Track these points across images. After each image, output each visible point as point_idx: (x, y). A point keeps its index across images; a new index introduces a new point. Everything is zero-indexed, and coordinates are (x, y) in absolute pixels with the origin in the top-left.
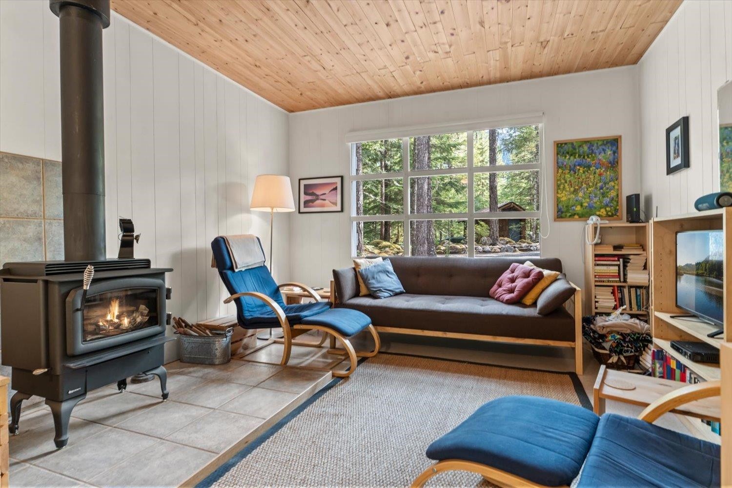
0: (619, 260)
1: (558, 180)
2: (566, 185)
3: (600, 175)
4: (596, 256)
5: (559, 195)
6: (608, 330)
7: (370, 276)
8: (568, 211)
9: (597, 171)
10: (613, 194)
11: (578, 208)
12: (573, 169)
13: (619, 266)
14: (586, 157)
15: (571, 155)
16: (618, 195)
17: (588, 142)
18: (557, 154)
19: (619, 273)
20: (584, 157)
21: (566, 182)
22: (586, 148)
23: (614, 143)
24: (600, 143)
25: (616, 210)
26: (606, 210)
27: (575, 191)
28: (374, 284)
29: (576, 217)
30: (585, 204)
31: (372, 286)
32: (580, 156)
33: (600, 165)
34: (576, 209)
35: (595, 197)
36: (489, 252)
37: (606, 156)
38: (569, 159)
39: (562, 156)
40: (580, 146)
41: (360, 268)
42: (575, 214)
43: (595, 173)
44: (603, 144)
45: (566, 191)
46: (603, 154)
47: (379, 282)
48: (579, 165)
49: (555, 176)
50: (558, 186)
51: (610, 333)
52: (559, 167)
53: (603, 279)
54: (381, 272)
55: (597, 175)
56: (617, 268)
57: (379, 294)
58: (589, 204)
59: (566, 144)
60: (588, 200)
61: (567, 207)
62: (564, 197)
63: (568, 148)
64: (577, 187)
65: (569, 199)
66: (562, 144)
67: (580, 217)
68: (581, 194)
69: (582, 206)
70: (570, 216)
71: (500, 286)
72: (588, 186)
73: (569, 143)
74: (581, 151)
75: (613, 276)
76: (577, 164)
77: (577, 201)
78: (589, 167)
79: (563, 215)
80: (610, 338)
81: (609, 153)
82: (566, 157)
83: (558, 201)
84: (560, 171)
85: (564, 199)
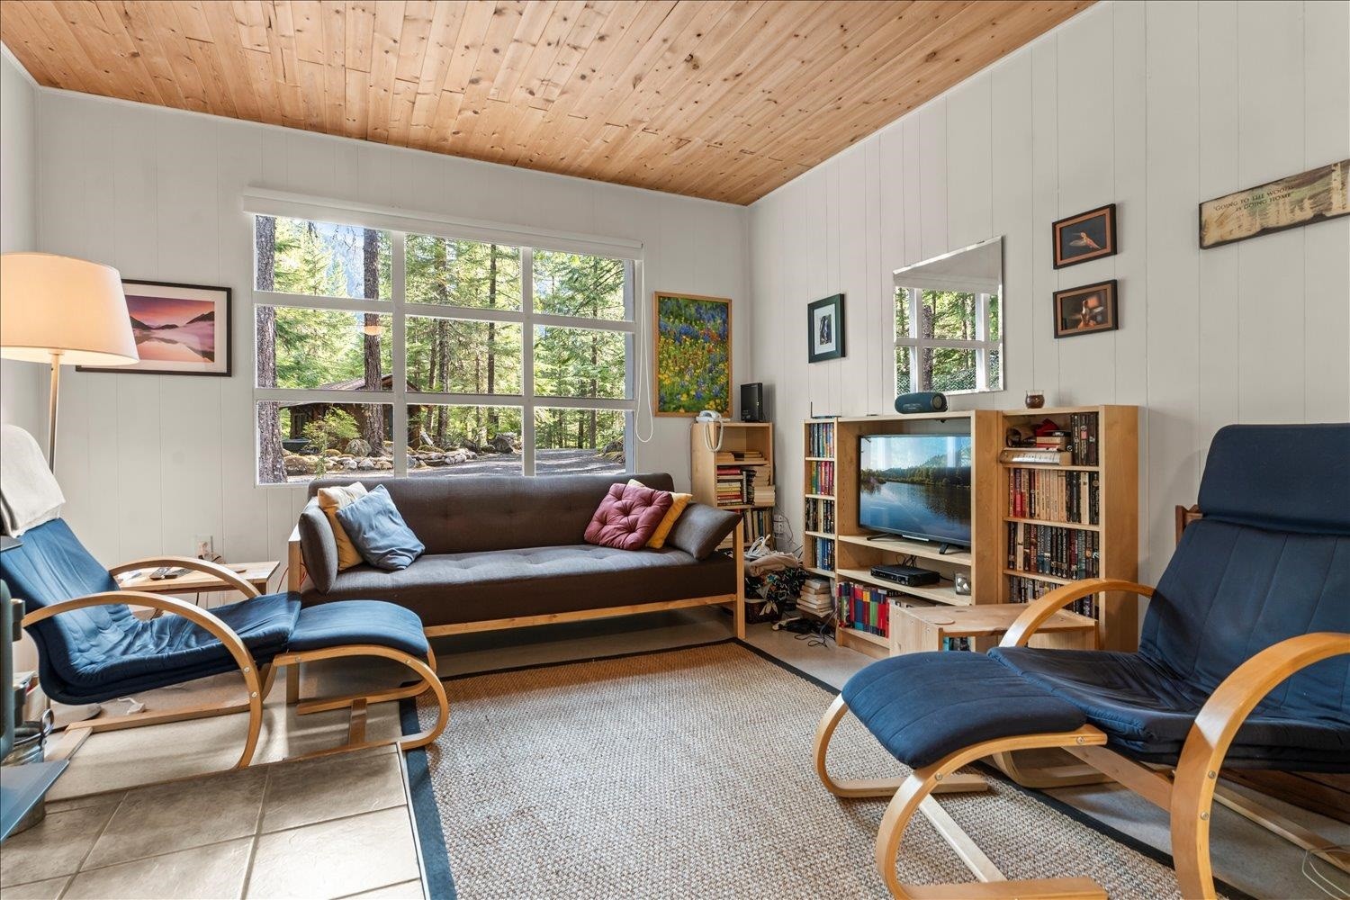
0: (742, 474)
1: (660, 353)
2: (670, 361)
3: (709, 351)
4: (719, 468)
5: (660, 376)
6: (762, 569)
7: (365, 525)
8: (671, 402)
9: (706, 345)
10: (722, 380)
11: (684, 398)
12: (677, 339)
13: (741, 481)
14: (693, 323)
15: (676, 318)
16: (728, 382)
17: (696, 301)
18: (659, 312)
19: (741, 491)
20: (691, 323)
21: (669, 357)
22: (693, 310)
23: (723, 307)
24: (709, 306)
25: (726, 404)
26: (716, 403)
27: (681, 373)
28: (375, 540)
29: (682, 411)
30: (693, 393)
31: (373, 545)
32: (686, 320)
33: (708, 337)
34: (682, 399)
35: (704, 383)
36: (371, 469)
37: (714, 326)
38: (674, 322)
39: (665, 316)
40: (686, 306)
41: (337, 508)
42: (679, 407)
43: (703, 348)
44: (712, 308)
45: (670, 371)
46: (712, 322)
47: (384, 535)
48: (685, 334)
49: (657, 347)
50: (661, 362)
51: (765, 573)
52: (661, 333)
53: (724, 501)
54: (379, 513)
55: (705, 352)
56: (738, 484)
57: (394, 561)
58: (697, 393)
59: (669, 298)
60: (695, 387)
61: (671, 394)
62: (668, 379)
63: (671, 305)
64: (682, 367)
65: (674, 383)
66: (664, 298)
67: (686, 411)
68: (687, 377)
69: (688, 395)
70: (675, 409)
71: (604, 522)
72: (697, 367)
73: (674, 299)
74: (688, 314)
75: (737, 497)
76: (683, 331)
77: (682, 386)
78: (696, 338)
79: (667, 406)
80: (768, 580)
81: (719, 321)
82: (669, 318)
83: (660, 384)
84: (663, 339)
85: (666, 382)
